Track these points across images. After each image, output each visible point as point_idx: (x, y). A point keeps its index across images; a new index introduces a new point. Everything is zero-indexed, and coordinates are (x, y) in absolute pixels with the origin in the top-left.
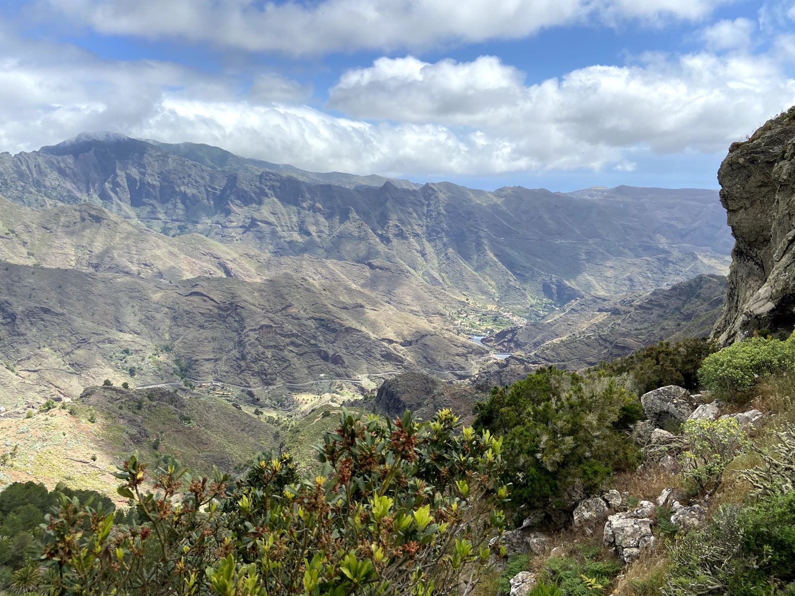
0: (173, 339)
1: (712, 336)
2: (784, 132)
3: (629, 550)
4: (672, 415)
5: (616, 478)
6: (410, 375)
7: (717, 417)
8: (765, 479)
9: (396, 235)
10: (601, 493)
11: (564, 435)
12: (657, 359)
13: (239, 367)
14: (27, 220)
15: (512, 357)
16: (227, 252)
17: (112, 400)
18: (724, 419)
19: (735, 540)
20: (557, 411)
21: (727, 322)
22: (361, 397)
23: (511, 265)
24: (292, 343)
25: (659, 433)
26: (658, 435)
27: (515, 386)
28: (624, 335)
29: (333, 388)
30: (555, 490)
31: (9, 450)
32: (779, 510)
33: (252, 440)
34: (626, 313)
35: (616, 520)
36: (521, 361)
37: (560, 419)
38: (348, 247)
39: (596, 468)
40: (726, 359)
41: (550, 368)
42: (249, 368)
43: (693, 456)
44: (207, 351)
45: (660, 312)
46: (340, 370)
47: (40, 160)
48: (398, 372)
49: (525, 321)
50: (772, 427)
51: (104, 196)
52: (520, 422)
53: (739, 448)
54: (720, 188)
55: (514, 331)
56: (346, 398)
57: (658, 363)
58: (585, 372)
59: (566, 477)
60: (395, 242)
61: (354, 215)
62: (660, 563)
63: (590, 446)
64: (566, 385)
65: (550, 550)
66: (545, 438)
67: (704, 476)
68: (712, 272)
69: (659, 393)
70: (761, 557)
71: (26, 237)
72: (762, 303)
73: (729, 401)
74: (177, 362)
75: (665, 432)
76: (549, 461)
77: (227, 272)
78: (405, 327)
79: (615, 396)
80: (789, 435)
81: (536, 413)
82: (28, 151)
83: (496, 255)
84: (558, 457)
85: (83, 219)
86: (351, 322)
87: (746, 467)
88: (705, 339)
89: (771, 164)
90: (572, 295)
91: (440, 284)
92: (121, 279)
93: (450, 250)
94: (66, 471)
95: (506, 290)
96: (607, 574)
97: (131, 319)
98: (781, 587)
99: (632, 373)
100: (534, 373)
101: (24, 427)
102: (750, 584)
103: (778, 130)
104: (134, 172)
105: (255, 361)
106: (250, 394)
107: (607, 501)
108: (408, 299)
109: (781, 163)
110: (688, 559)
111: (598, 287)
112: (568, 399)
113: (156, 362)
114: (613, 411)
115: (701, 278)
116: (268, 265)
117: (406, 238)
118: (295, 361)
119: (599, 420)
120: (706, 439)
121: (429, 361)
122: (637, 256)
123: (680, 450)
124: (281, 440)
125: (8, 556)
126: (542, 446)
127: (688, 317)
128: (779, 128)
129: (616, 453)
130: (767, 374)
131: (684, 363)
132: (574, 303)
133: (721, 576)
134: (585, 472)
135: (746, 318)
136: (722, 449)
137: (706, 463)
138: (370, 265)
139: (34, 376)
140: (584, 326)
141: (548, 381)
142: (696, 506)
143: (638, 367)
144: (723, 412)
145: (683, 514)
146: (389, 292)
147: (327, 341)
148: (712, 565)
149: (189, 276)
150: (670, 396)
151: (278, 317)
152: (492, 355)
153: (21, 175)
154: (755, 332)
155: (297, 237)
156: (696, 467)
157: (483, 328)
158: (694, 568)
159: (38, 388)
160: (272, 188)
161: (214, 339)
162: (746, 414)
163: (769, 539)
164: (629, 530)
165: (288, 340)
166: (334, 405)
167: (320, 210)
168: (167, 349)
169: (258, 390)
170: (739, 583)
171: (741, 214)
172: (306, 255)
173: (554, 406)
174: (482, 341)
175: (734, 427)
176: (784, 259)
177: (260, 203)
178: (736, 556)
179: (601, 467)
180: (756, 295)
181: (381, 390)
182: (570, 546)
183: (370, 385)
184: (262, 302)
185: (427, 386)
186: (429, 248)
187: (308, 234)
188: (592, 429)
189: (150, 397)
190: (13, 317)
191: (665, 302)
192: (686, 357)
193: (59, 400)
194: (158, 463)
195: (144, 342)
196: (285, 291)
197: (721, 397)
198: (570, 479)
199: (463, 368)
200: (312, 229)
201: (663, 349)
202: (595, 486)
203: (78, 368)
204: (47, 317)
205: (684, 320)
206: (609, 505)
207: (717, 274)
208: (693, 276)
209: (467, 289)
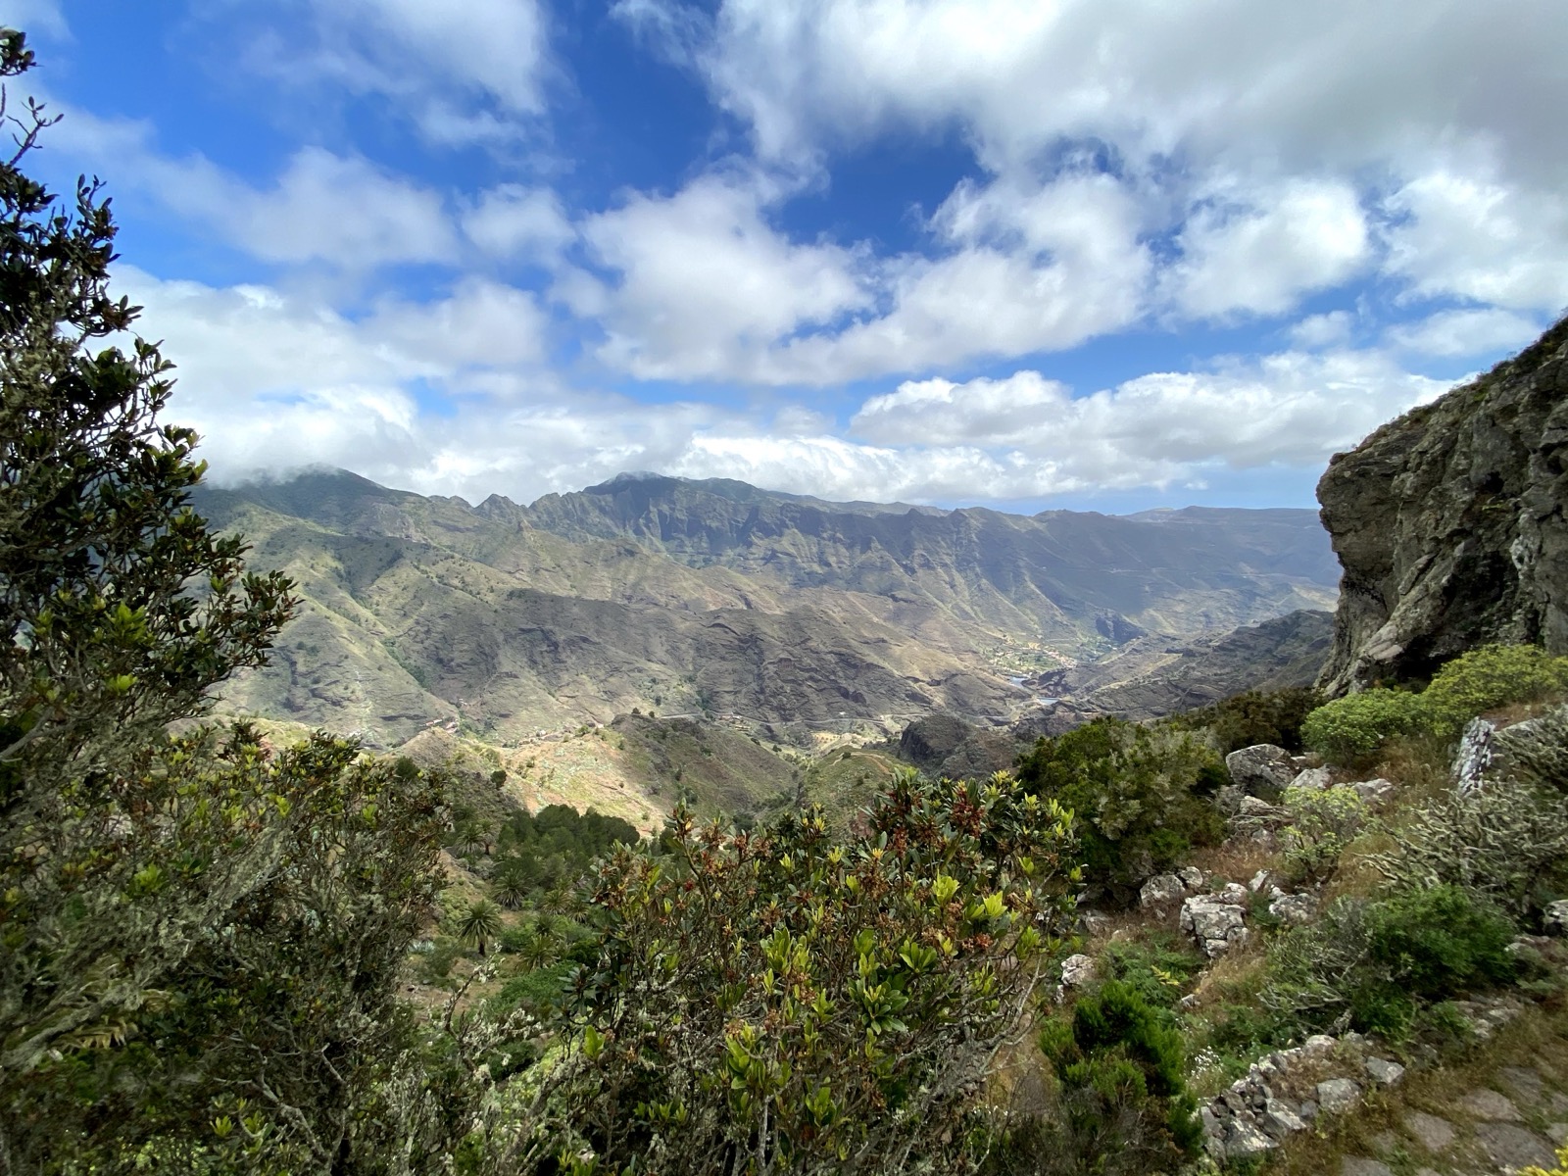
0: (696, 670)
1: (1316, 685)
2: (1404, 438)
3: (1214, 943)
4: (1267, 781)
5: (1195, 852)
6: (939, 718)
7: (1329, 786)
8: (1400, 868)
9: (921, 566)
10: (1176, 871)
11: (1128, 798)
12: (1246, 712)
13: (759, 700)
14: (571, 554)
15: (1060, 703)
16: (746, 583)
17: (639, 728)
18: (1339, 789)
19: (1361, 944)
20: (1119, 769)
21: (1336, 669)
22: (884, 740)
23: (1057, 598)
24: (811, 678)
25: (1249, 800)
26: (1249, 804)
27: (1066, 738)
28: (1199, 681)
29: (854, 728)
30: (1117, 862)
31: (547, 772)
32: (1421, 910)
33: (770, 778)
34: (1202, 654)
35: (1195, 904)
36: (1071, 708)
37: (1123, 779)
38: (871, 578)
39: (1169, 839)
40: (1338, 714)
41: (1109, 718)
42: (767, 702)
43: (1298, 833)
44: (726, 685)
45: (1247, 654)
46: (861, 709)
47: (584, 499)
48: (926, 715)
49: (1075, 662)
50: (1407, 803)
51: (638, 532)
52: (1073, 780)
53: (1362, 826)
54: (1320, 507)
55: (1061, 673)
56: (867, 740)
57: (1247, 716)
58: (1152, 725)
59: (1131, 848)
60: (920, 572)
61: (876, 544)
62: (1256, 962)
63: (1162, 813)
64: (1129, 739)
65: (1111, 932)
66: (1104, 800)
67: (1313, 859)
68: (1314, 607)
69: (1249, 753)
70: (1398, 968)
71: (569, 571)
72: (1384, 646)
73: (1345, 766)
74: (699, 693)
75: (1259, 801)
76: (1110, 827)
77: (748, 604)
78: (933, 664)
79: (1193, 755)
80: (1431, 814)
81: (1092, 770)
82: (574, 491)
83: (1039, 587)
84: (1120, 823)
85: (620, 554)
86: (873, 658)
87: (1372, 851)
88: (1308, 689)
89: (1389, 477)
90: (1135, 633)
91: (972, 618)
92: (652, 611)
93: (984, 581)
94: (596, 796)
95: (1052, 628)
96: (1186, 969)
97: (660, 651)
98: (1425, 1008)
99: (1213, 727)
100: (1088, 723)
101: (561, 751)
102: (1382, 1000)
103: (1395, 437)
104: (665, 508)
105: (774, 695)
106: (769, 729)
107: (1183, 880)
108: (936, 634)
109: (1403, 476)
110: (1296, 962)
111: (1165, 624)
112: (1132, 756)
113: (679, 692)
114: (1191, 773)
115: (1298, 614)
116: (788, 596)
117: (933, 569)
118: (813, 696)
119: (1173, 782)
120: (1314, 812)
121: (960, 703)
122: (1214, 588)
123: (1279, 825)
124: (799, 780)
125: (541, 876)
126: (1100, 809)
127: (1283, 661)
128: (1398, 434)
129: (1195, 822)
130: (1397, 735)
131: (1281, 717)
132: (1135, 642)
133: (1341, 987)
134: (1155, 843)
135: (1363, 665)
136: (1339, 827)
137: (1316, 842)
138: (895, 599)
139: (572, 701)
140: (1150, 669)
141: (1106, 733)
142: (1304, 895)
143: (1221, 721)
144: (1336, 780)
145: (1286, 903)
146: (915, 627)
147: (847, 677)
148: (1328, 972)
149: (712, 608)
150: (1265, 758)
151: (797, 651)
152: (1036, 699)
153: (567, 514)
154: (1377, 682)
155: (816, 568)
156: (1302, 847)
157: (1024, 668)
158: (1305, 974)
159: (575, 714)
160: (793, 519)
161: (734, 671)
162: (1370, 784)
163: (1408, 945)
164: (1214, 918)
165: (807, 675)
166: (855, 746)
167: (840, 540)
168: (691, 680)
169: (776, 725)
170: (1367, 998)
171: (1350, 538)
172: (826, 587)
173: (1114, 763)
174: (1023, 683)
175: (1353, 800)
176: (1413, 592)
177: (781, 535)
178: (1363, 963)
179: (1175, 839)
180: (1374, 637)
181: (905, 734)
182: (1137, 930)
183: (896, 728)
184: (781, 634)
185: (959, 731)
186: (959, 579)
187: (828, 565)
188: (1163, 792)
189: (674, 728)
190: (556, 645)
191: (1252, 643)
192: (1284, 710)
193: (592, 725)
194: (680, 795)
195: (670, 672)
196: (804, 623)
197: (1333, 761)
198: (1135, 851)
199: (1001, 714)
200: (832, 560)
201: (1254, 699)
202: (1168, 861)
203: (611, 695)
204: (585, 645)
205: (1278, 664)
206: (1186, 885)
207: (1321, 609)
208: (1287, 611)
209: (1004, 624)
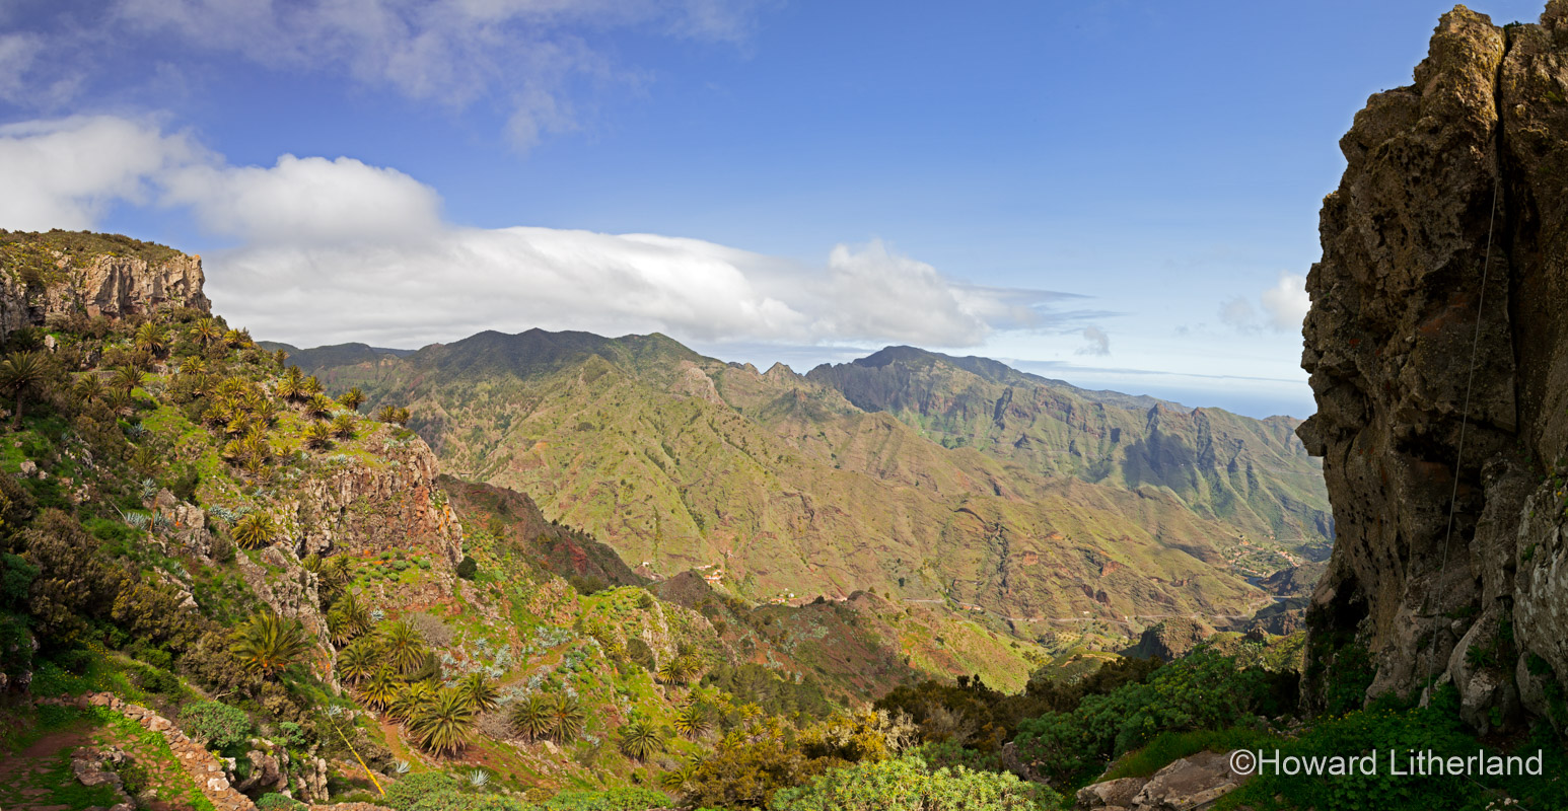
0: (940, 555)
13: (1001, 593)
16: (996, 468)
17: (873, 608)
24: (1056, 574)
29: (1098, 627)
42: (1010, 596)
44: (970, 572)
46: (1105, 609)
47: (852, 371)
48: (1168, 616)
49: (1303, 562)
51: (897, 406)
55: (1290, 572)
56: (1110, 641)
60: (1165, 469)
61: (1123, 434)
71: (831, 440)
74: (943, 579)
77: (997, 490)
78: (1176, 564)
82: (845, 362)
83: (1269, 489)
85: (878, 427)
86: (1117, 556)
95: (1282, 527)
97: (907, 532)
105: (1017, 589)
106: (1011, 625)
108: (1178, 533)
113: (923, 576)
118: (1058, 594)
121: (1202, 604)
138: (1140, 493)
146: (1159, 524)
147: (1091, 576)
149: (960, 491)
151: (1042, 544)
152: (1269, 598)
155: (1066, 457)
157: (1259, 568)
160: (1045, 404)
161: (978, 560)
165: (1051, 570)
166: (1095, 646)
168: (935, 565)
169: (1018, 621)
174: (1258, 582)
177: (1033, 419)
181: (1145, 635)
183: (1139, 629)
184: (1027, 526)
186: (1200, 477)
187: (1078, 454)
190: (812, 512)
195: (914, 555)
199: (1238, 612)
200: (1082, 449)
204: (836, 517)
209: (1240, 523)
